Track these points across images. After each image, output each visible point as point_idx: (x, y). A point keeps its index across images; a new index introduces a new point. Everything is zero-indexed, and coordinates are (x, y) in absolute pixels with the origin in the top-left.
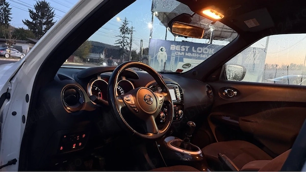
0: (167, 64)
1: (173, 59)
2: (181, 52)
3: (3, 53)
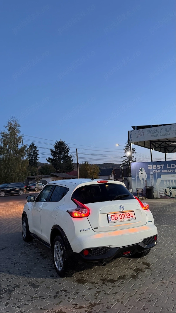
0: (148, 182)
1: (152, 177)
2: (158, 170)
3: (33, 187)
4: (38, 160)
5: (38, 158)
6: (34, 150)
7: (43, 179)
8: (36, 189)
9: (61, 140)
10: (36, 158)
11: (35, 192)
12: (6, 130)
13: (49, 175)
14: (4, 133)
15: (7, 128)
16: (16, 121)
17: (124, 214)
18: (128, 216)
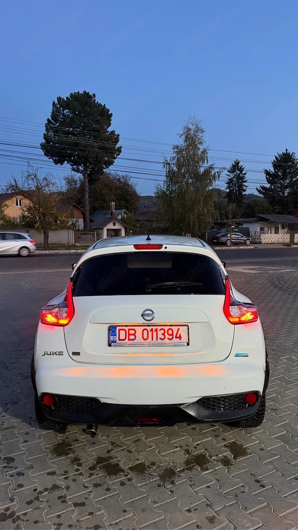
3: (224, 239)
4: (245, 191)
5: (244, 188)
6: (238, 172)
7: (245, 226)
8: (229, 243)
9: (287, 150)
10: (241, 188)
11: (224, 248)
12: (181, 142)
13: (255, 219)
14: (177, 147)
15: (183, 137)
16: (197, 123)
17: (156, 330)
18: (167, 336)
